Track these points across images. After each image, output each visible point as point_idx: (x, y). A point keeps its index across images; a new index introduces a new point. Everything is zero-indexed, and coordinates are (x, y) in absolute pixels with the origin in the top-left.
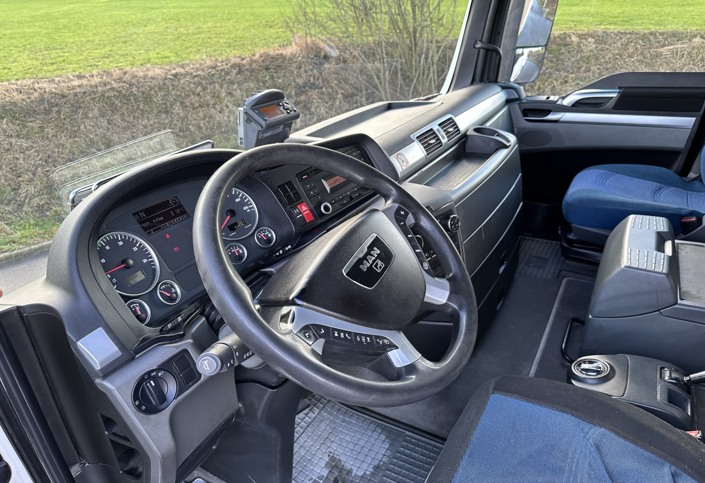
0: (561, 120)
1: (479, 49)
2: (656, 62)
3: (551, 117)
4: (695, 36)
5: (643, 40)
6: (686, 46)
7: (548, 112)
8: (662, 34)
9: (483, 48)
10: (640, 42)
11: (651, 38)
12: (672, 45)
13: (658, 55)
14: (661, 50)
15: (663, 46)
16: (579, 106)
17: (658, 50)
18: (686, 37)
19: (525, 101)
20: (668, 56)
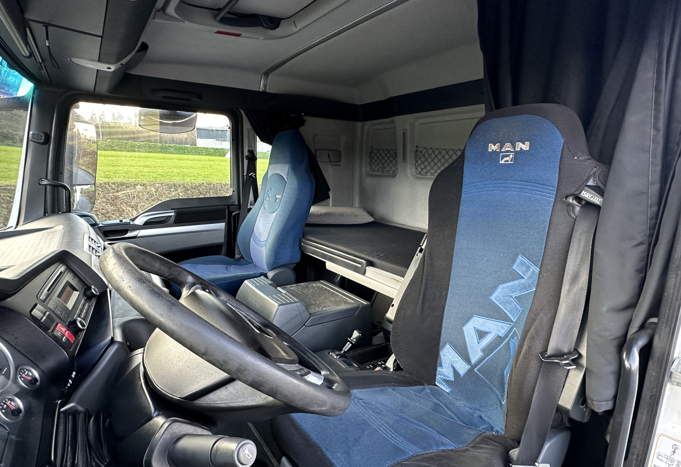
0: (138, 236)
1: (46, 185)
2: (117, 202)
3: (129, 235)
4: (136, 185)
5: (101, 188)
6: (133, 191)
7: (126, 231)
8: (113, 183)
9: (49, 185)
10: (100, 189)
11: (107, 186)
12: (123, 190)
13: (117, 198)
14: (117, 194)
15: (118, 192)
16: (148, 224)
17: (115, 194)
18: (131, 185)
19: (101, 225)
20: (124, 198)
